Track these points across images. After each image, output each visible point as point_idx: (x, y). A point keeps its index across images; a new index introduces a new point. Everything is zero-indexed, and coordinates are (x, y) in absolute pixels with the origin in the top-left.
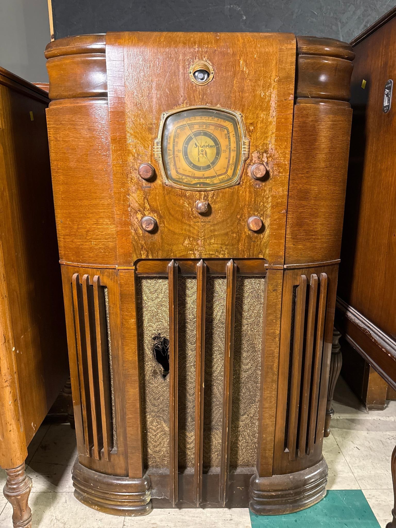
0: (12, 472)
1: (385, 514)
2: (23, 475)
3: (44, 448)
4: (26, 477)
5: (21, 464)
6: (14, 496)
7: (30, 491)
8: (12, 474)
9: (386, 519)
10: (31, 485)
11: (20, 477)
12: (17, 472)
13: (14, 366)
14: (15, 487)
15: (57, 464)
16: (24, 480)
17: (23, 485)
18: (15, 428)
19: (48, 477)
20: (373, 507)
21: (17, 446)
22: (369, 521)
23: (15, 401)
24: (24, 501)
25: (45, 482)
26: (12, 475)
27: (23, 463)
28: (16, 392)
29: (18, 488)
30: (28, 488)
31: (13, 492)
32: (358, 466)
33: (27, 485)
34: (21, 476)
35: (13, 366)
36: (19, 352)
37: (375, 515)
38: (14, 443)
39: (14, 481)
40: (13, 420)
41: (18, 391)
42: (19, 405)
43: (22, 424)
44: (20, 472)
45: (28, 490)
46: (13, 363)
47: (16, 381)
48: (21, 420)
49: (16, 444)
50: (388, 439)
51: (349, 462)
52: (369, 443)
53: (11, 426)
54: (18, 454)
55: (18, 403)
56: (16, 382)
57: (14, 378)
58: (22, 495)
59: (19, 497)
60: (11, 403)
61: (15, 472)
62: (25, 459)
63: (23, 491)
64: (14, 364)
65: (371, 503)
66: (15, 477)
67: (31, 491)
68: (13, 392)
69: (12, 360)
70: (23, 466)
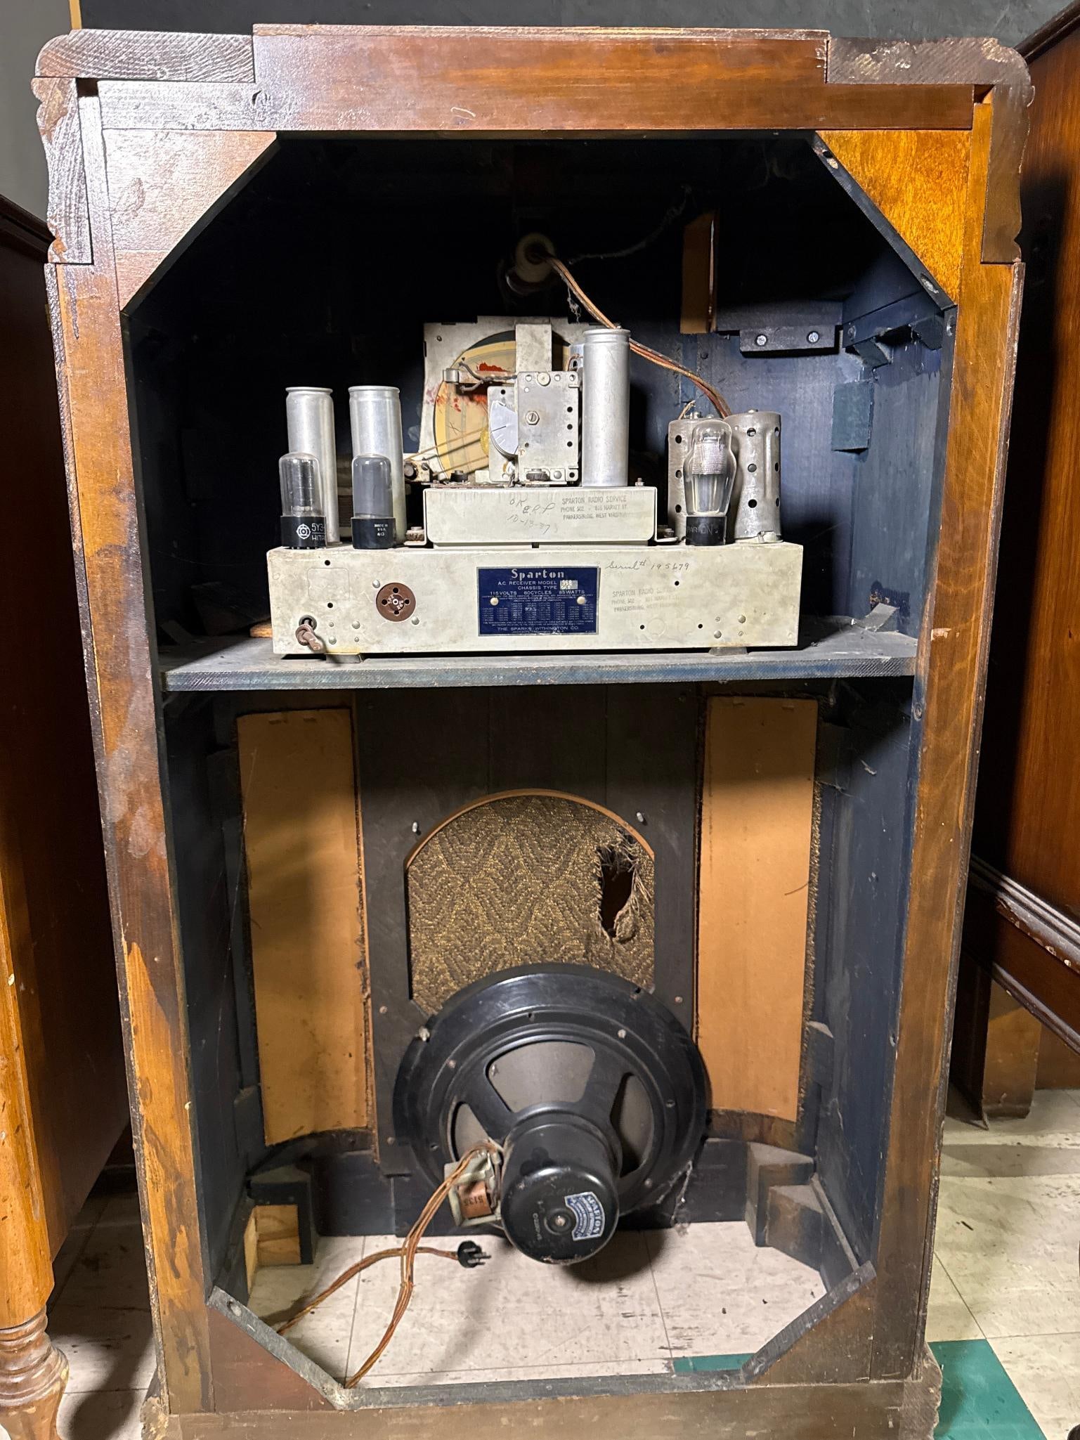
0: (10, 1338)
1: (1055, 1404)
2: (41, 1344)
3: (93, 1263)
4: (49, 1350)
5: (35, 1313)
6: (16, 1408)
7: (62, 1389)
8: (9, 1344)
9: (1061, 1416)
10: (64, 1373)
11: (32, 1351)
12: (23, 1336)
13: (14, 1028)
14: (18, 1380)
15: (133, 1308)
16: (44, 1359)
17: (43, 1375)
18: (18, 1209)
19: (108, 1347)
20: (1022, 1386)
21: (23, 1261)
22: (1014, 1426)
23: (17, 1130)
24: (46, 1422)
25: (99, 1363)
26: (10, 1347)
27: (42, 1310)
28: (20, 1105)
29: (27, 1383)
30: (56, 1381)
31: (14, 1397)
32: (972, 1275)
33: (54, 1374)
34: (36, 1347)
35: (10, 1028)
36: (26, 987)
37: (1030, 1408)
38: (15, 1253)
39: (15, 1364)
40: (11, 1187)
41: (24, 1103)
42: (29, 1142)
43: (36, 1197)
44: (32, 1338)
45: (57, 1387)
46: (9, 1021)
47: (20, 1071)
48: (36, 1185)
49: (21, 1254)
50: (1046, 1197)
51: (948, 1265)
52: (997, 1208)
53: (8, 1203)
54: (28, 1286)
55: (24, 1137)
56: (20, 1076)
57: (14, 1064)
58: (40, 1405)
59: (32, 1410)
60: (7, 1136)
61: (19, 1338)
62: (46, 1297)
63: (43, 1390)
64: (12, 1024)
65: (1016, 1373)
66: (20, 1350)
67: (67, 1390)
68: (13, 1106)
69: (8, 1011)
70: (41, 1317)
